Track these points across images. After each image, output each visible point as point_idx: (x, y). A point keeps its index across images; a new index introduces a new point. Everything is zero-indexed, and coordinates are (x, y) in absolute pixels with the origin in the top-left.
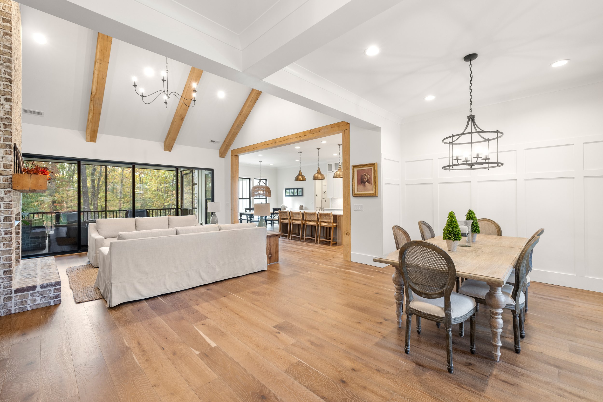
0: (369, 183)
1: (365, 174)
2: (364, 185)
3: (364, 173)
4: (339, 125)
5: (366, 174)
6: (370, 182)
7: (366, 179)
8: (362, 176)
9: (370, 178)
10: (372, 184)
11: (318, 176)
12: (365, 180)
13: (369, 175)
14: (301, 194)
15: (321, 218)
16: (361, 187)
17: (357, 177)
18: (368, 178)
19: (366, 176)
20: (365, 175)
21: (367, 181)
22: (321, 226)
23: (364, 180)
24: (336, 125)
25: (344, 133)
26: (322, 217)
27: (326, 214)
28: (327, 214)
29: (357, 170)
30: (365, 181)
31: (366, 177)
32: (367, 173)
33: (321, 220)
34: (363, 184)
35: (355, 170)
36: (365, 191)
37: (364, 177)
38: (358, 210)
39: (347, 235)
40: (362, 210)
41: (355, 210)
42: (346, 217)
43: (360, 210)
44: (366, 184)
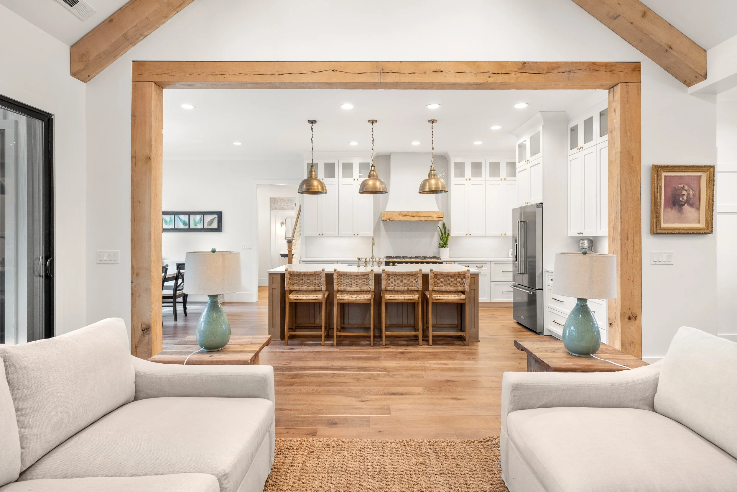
0: (691, 205)
1: (682, 186)
2: (680, 211)
3: (681, 184)
4: (613, 68)
5: (686, 187)
6: (693, 204)
7: (685, 197)
8: (676, 190)
9: (694, 195)
10: (699, 209)
11: (374, 184)
12: (683, 199)
13: (692, 190)
14: (215, 225)
15: (435, 284)
16: (673, 213)
17: (663, 191)
18: (689, 194)
19: (686, 190)
20: (683, 188)
21: (688, 202)
22: (435, 301)
23: (681, 199)
24: (604, 67)
25: (625, 90)
26: (439, 280)
27: (455, 272)
28: (459, 272)
29: (666, 176)
30: (683, 202)
31: (684, 192)
32: (687, 185)
33: (436, 288)
34: (677, 207)
35: (663, 176)
36: (681, 223)
37: (681, 192)
38: (661, 263)
39: (630, 320)
40: (671, 263)
41: (654, 263)
42: (629, 280)
43: (666, 263)
44: (683, 207)
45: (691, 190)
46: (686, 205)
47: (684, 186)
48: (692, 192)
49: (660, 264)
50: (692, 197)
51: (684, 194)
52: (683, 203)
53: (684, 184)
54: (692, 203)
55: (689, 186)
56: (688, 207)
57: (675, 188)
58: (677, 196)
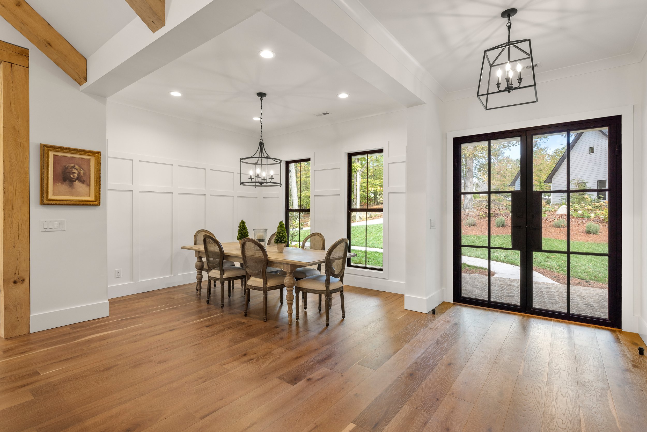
0: (83, 182)
1: (73, 165)
2: (71, 186)
3: (71, 164)
5: (77, 167)
6: (84, 181)
7: (76, 175)
8: (66, 168)
9: (84, 174)
10: (89, 185)
12: (74, 176)
13: (83, 169)
16: (64, 187)
17: (53, 168)
18: (79, 173)
19: (77, 169)
20: (74, 167)
21: (79, 179)
23: (72, 176)
29: (54, 156)
30: (74, 178)
31: (75, 171)
32: (77, 165)
34: (67, 182)
35: (51, 154)
36: (72, 195)
37: (72, 171)
39: (16, 283)
40: (62, 229)
41: (44, 230)
42: (14, 247)
43: (57, 230)
44: (74, 183)
45: (81, 170)
46: (77, 181)
47: (74, 166)
48: (83, 171)
49: (51, 231)
50: (82, 175)
51: (75, 173)
52: (74, 180)
53: (74, 164)
54: (82, 180)
55: (79, 166)
56: (78, 183)
57: (65, 166)
58: (68, 174)
